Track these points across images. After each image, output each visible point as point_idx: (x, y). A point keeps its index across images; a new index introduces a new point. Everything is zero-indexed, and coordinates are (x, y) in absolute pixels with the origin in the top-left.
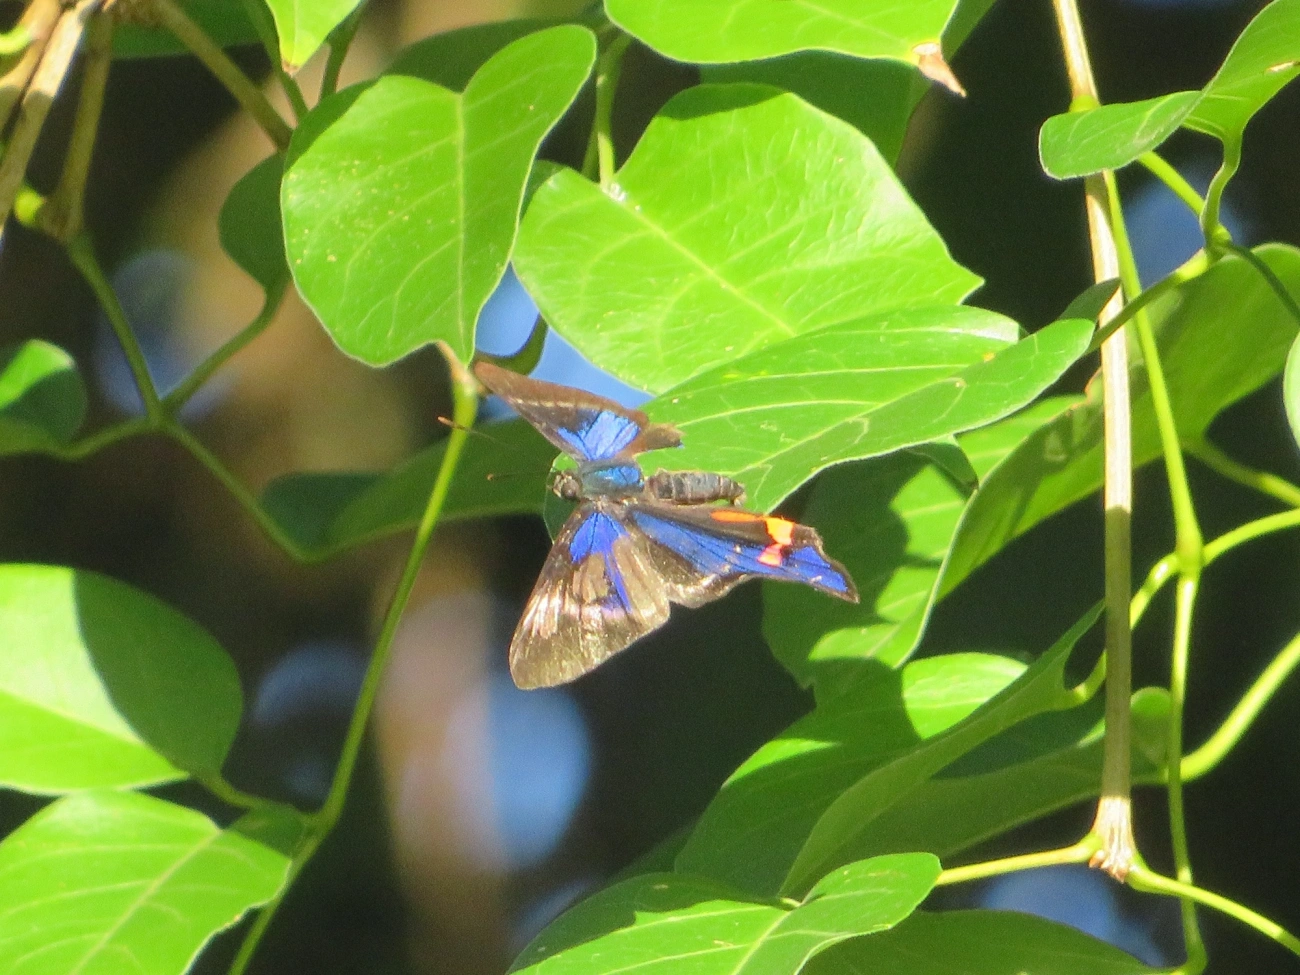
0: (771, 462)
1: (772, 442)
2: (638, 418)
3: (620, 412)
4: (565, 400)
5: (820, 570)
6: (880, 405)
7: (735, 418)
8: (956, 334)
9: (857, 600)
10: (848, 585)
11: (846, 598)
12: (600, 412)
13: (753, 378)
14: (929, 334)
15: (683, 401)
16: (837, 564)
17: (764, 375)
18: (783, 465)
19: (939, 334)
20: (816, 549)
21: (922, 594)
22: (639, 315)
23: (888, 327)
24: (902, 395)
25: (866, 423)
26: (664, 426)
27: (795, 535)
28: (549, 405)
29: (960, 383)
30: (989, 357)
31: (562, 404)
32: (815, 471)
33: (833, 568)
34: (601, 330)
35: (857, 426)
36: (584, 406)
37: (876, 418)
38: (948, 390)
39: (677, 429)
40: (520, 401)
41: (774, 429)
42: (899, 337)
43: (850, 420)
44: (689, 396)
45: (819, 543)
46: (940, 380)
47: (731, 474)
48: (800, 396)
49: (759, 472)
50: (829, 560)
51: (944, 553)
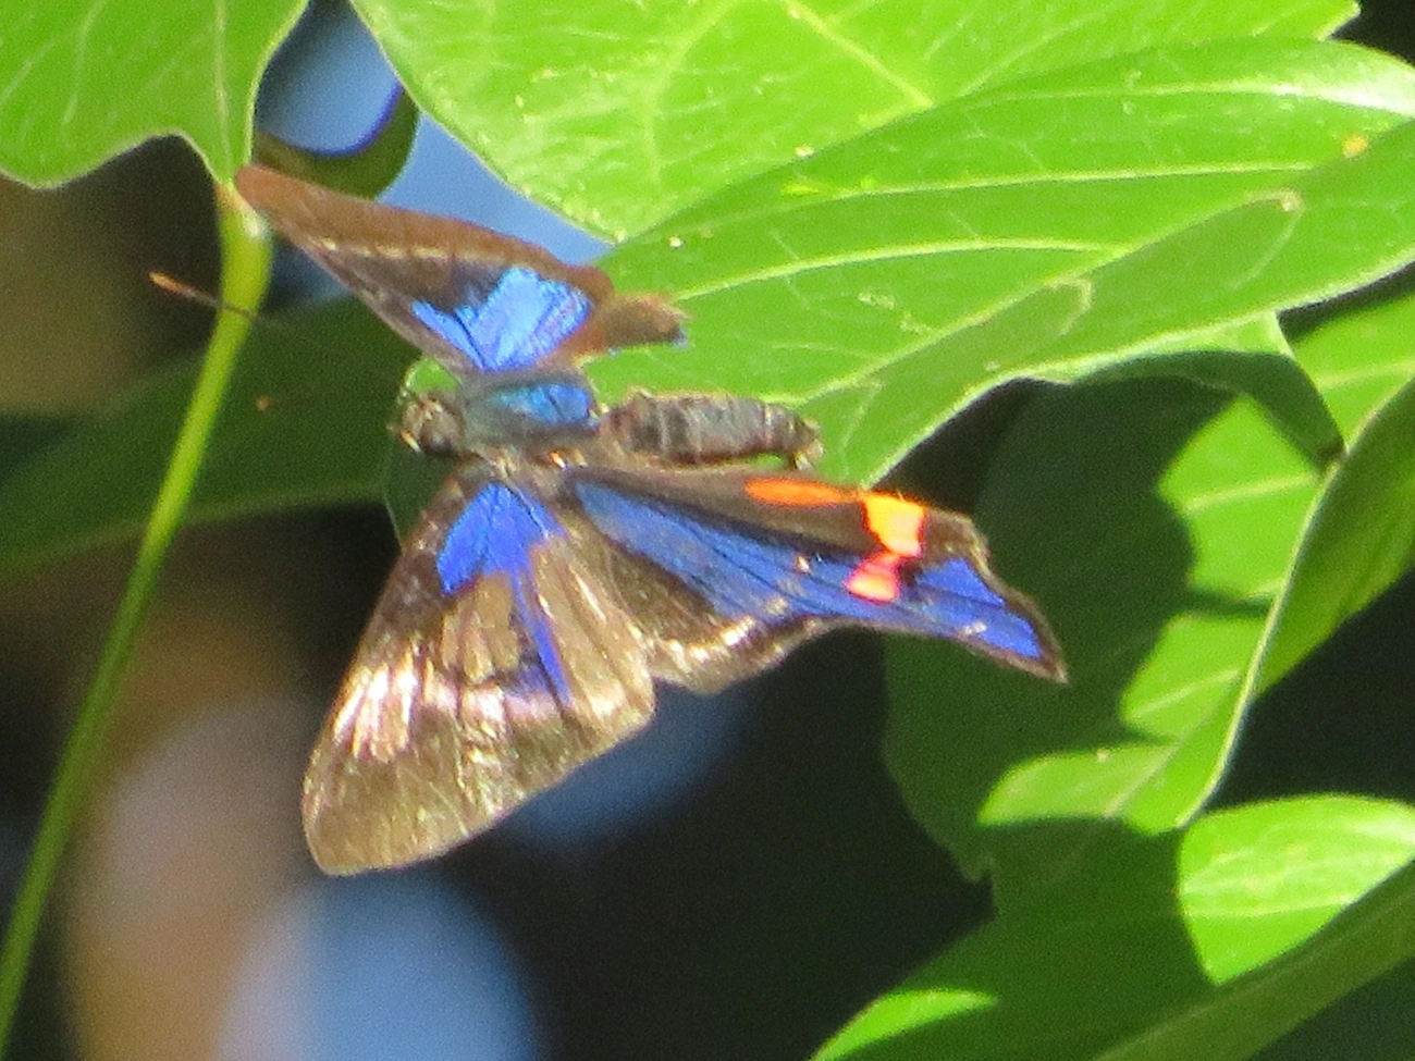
0: (875, 375)
1: (883, 332)
2: (588, 281)
3: (547, 267)
4: (428, 243)
5: (981, 609)
6: (1119, 252)
7: (800, 278)
8: (1290, 97)
9: (1062, 676)
10: (1042, 642)
11: (1038, 671)
12: (505, 269)
13: (846, 193)
14: (1228, 97)
15: (692, 243)
16: (1020, 597)
17: (868, 185)
18: (904, 386)
19: (1250, 97)
20: (971, 563)
21: (1229, 675)
22: (610, 77)
23: (1138, 82)
24: (1168, 230)
25: (1087, 289)
26: (644, 297)
27: (928, 534)
28: (395, 253)
29: (1290, 202)
30: (1355, 146)
31: (423, 253)
32: (974, 393)
33: (1014, 608)
34: (527, 109)
35: (1071, 293)
36: (469, 256)
37: (1110, 279)
38: (1268, 216)
39: (675, 303)
40: (332, 246)
41: (889, 302)
42: (1165, 104)
43: (1054, 282)
44: (705, 230)
45: (979, 551)
46: (1250, 197)
47: (791, 400)
48: (945, 231)
49: (849, 397)
50: (999, 586)
51: (1275, 586)
